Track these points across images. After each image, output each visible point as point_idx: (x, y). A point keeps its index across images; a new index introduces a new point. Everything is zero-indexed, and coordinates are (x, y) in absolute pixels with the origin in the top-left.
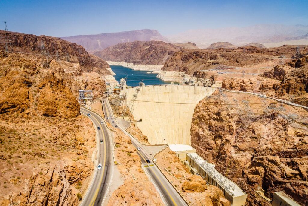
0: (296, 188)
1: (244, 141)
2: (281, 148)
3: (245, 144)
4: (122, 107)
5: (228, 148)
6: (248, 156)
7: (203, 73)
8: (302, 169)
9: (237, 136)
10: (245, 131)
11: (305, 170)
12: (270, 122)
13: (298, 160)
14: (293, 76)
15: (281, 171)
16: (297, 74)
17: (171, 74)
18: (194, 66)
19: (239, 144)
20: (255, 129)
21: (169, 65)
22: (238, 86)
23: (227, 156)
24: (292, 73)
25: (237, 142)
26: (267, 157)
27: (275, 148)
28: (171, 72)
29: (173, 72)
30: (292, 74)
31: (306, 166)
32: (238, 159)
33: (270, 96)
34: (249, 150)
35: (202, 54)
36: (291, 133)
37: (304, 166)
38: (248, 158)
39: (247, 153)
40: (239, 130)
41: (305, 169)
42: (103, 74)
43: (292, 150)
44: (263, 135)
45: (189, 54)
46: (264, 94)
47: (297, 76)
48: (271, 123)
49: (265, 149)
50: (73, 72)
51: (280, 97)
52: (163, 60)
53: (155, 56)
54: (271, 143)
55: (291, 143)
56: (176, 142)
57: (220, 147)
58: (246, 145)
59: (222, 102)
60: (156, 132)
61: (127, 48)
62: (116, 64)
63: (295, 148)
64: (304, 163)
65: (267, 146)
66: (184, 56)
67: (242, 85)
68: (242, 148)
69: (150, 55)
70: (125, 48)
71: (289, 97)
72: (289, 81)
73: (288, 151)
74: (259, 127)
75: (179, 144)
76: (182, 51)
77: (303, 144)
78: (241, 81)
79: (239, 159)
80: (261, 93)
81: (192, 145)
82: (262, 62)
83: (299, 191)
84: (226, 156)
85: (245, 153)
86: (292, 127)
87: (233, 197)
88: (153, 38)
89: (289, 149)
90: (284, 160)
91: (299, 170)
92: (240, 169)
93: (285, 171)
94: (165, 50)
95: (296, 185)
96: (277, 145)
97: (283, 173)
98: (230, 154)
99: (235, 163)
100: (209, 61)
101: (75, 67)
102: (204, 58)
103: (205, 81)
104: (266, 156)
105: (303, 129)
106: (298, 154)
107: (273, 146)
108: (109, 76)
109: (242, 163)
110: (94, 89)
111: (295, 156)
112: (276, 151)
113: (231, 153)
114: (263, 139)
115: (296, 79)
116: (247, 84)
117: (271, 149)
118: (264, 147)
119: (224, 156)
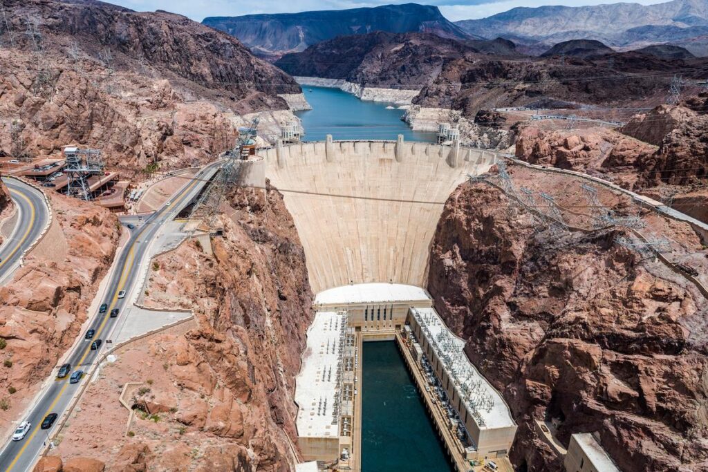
0: (624, 433)
1: (534, 295)
2: (610, 324)
3: (535, 302)
4: (250, 191)
5: (496, 307)
6: (536, 333)
7: (497, 114)
8: (645, 387)
9: (522, 282)
10: (540, 269)
11: (653, 390)
12: (600, 255)
13: (641, 362)
14: (688, 135)
15: (599, 382)
16: (700, 131)
17: (432, 114)
18: (484, 98)
19: (521, 300)
20: (561, 267)
21: (429, 91)
22: (551, 155)
23: (490, 326)
24: (689, 127)
25: (520, 294)
26: (572, 344)
27: (594, 323)
28: (432, 109)
29: (438, 109)
30: (688, 130)
31: (659, 381)
32: (512, 336)
33: (624, 185)
34: (541, 319)
35: (509, 68)
36: (640, 288)
37: (653, 381)
38: (536, 337)
39: (536, 324)
40: (527, 265)
41: (655, 388)
42: (270, 107)
43: (633, 334)
44: (579, 286)
45: (478, 67)
46: (611, 180)
47: (697, 136)
48: (603, 257)
49: (572, 320)
50: (148, 101)
51: (645, 190)
52: (429, 78)
53: (410, 70)
54: (590, 308)
55: (636, 316)
56: (395, 279)
57: (482, 301)
58: (538, 305)
59: (503, 192)
60: (349, 252)
61: (355, 48)
62: (329, 84)
63: (640, 328)
64: (655, 372)
65: (578, 314)
66: (468, 71)
67: (562, 152)
68: (527, 312)
69: (400, 67)
70: (351, 49)
71: (667, 193)
72: (674, 149)
73: (623, 335)
74: (572, 263)
75: (401, 282)
76: (466, 60)
77: (661, 322)
78: (561, 141)
79: (515, 336)
80: (606, 175)
81: (429, 290)
82: (652, 94)
83: (629, 441)
84: (488, 327)
85: (530, 325)
86: (648, 272)
87: (482, 428)
88: (425, 25)
89: (627, 329)
90: (613, 356)
91: (640, 390)
92: (514, 362)
93: (606, 385)
94: (437, 55)
95: (627, 425)
96: (602, 315)
97: (601, 388)
98: (497, 320)
99: (504, 346)
100: (521, 86)
101: (155, 87)
102: (511, 78)
103: (499, 136)
104: (571, 340)
105: (674, 282)
106: (645, 346)
107: (590, 318)
108: (283, 111)
109: (520, 348)
110: (189, 143)
111: (637, 352)
112: (595, 331)
113: (500, 320)
114: (576, 294)
115: (693, 146)
116: (574, 150)
117: (585, 325)
118: (571, 316)
119: (485, 324)
